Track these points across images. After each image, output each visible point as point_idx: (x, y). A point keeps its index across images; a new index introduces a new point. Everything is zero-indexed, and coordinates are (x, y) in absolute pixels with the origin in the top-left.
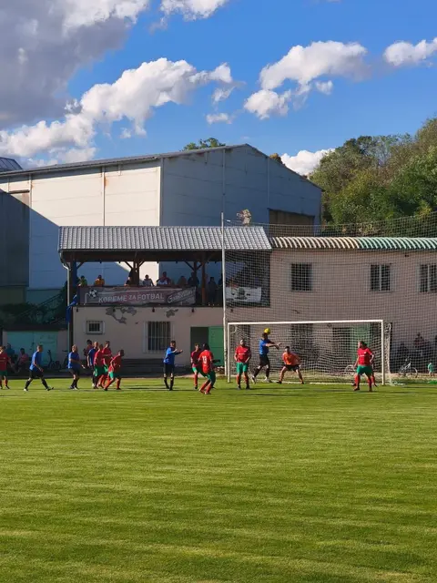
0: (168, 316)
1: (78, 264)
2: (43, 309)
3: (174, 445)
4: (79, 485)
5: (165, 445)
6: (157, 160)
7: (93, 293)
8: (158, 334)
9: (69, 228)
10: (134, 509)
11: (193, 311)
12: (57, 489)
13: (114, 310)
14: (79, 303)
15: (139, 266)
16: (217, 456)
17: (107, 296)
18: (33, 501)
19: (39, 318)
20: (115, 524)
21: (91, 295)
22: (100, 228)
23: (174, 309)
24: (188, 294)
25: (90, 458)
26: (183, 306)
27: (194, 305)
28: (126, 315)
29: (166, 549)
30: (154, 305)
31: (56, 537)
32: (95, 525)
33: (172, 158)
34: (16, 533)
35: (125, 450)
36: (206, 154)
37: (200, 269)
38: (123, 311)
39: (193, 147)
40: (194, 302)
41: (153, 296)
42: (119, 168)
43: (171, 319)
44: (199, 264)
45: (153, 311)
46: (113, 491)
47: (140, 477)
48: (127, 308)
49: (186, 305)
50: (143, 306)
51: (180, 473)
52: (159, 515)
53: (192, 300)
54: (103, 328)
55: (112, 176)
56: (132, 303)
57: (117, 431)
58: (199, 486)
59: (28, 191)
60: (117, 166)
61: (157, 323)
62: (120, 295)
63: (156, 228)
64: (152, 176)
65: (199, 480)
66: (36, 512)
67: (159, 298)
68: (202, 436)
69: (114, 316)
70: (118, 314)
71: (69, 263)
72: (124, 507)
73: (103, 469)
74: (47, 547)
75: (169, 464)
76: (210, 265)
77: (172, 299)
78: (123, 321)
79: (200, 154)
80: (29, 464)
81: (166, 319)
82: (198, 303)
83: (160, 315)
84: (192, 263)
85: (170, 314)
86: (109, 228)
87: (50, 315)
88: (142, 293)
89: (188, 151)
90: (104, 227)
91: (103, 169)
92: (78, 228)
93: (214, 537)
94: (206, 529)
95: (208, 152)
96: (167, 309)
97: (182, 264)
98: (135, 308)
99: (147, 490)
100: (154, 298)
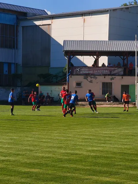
0: (111, 80)
1: (72, 57)
2: (56, 76)
3: (107, 136)
4: (64, 151)
5: (104, 135)
6: (108, 11)
7: (78, 69)
8: (107, 87)
9: (68, 41)
10: (85, 162)
11: (122, 78)
12: (54, 153)
13: (87, 77)
14: (72, 74)
15: (98, 58)
16: (126, 140)
17: (85, 71)
18: (43, 157)
19: (55, 80)
20: (75, 167)
21: (77, 70)
22: (81, 41)
23: (114, 77)
24: (120, 70)
25: (70, 140)
26: (118, 76)
27: (122, 75)
28: (93, 79)
29: (95, 178)
30: (105, 75)
31: (50, 172)
32: (67, 168)
33: (114, 10)
34: (33, 170)
35: (86, 137)
36: (130, 9)
37: (126, 59)
38: (91, 78)
39: (126, 5)
40: (123, 74)
41: (104, 71)
42: (91, 14)
43: (112, 81)
44: (125, 57)
45: (105, 78)
46: (77, 154)
47: (90, 149)
48: (93, 76)
49: (119, 75)
50: (100, 75)
51: (108, 147)
52: (96, 164)
53: (122, 73)
54: (83, 85)
55: (87, 18)
56: (96, 74)
57: (84, 129)
58: (115, 153)
59: (50, 25)
60: (90, 13)
61: (106, 83)
62: (90, 70)
63: (106, 41)
64: (105, 18)
65: (115, 150)
66: (43, 162)
67: (107, 72)
68: (121, 132)
69: (87, 79)
70: (89, 79)
71: (68, 56)
72: (81, 161)
73: (75, 145)
74: (45, 176)
75: (104, 143)
76: (130, 58)
77: (113, 73)
78: (91, 82)
79: (128, 8)
80: (44, 142)
81: (110, 81)
82: (125, 74)
83: (108, 79)
84: (122, 57)
85: (112, 79)
86: (85, 41)
87: (59, 79)
88: (100, 70)
89: (123, 7)
90: (83, 41)
91: (83, 15)
92: (72, 41)
93: (117, 173)
94: (114, 170)
95: (131, 7)
96: (110, 77)
97: (118, 57)
98: (97, 76)
99: (92, 154)
100: (105, 72)
